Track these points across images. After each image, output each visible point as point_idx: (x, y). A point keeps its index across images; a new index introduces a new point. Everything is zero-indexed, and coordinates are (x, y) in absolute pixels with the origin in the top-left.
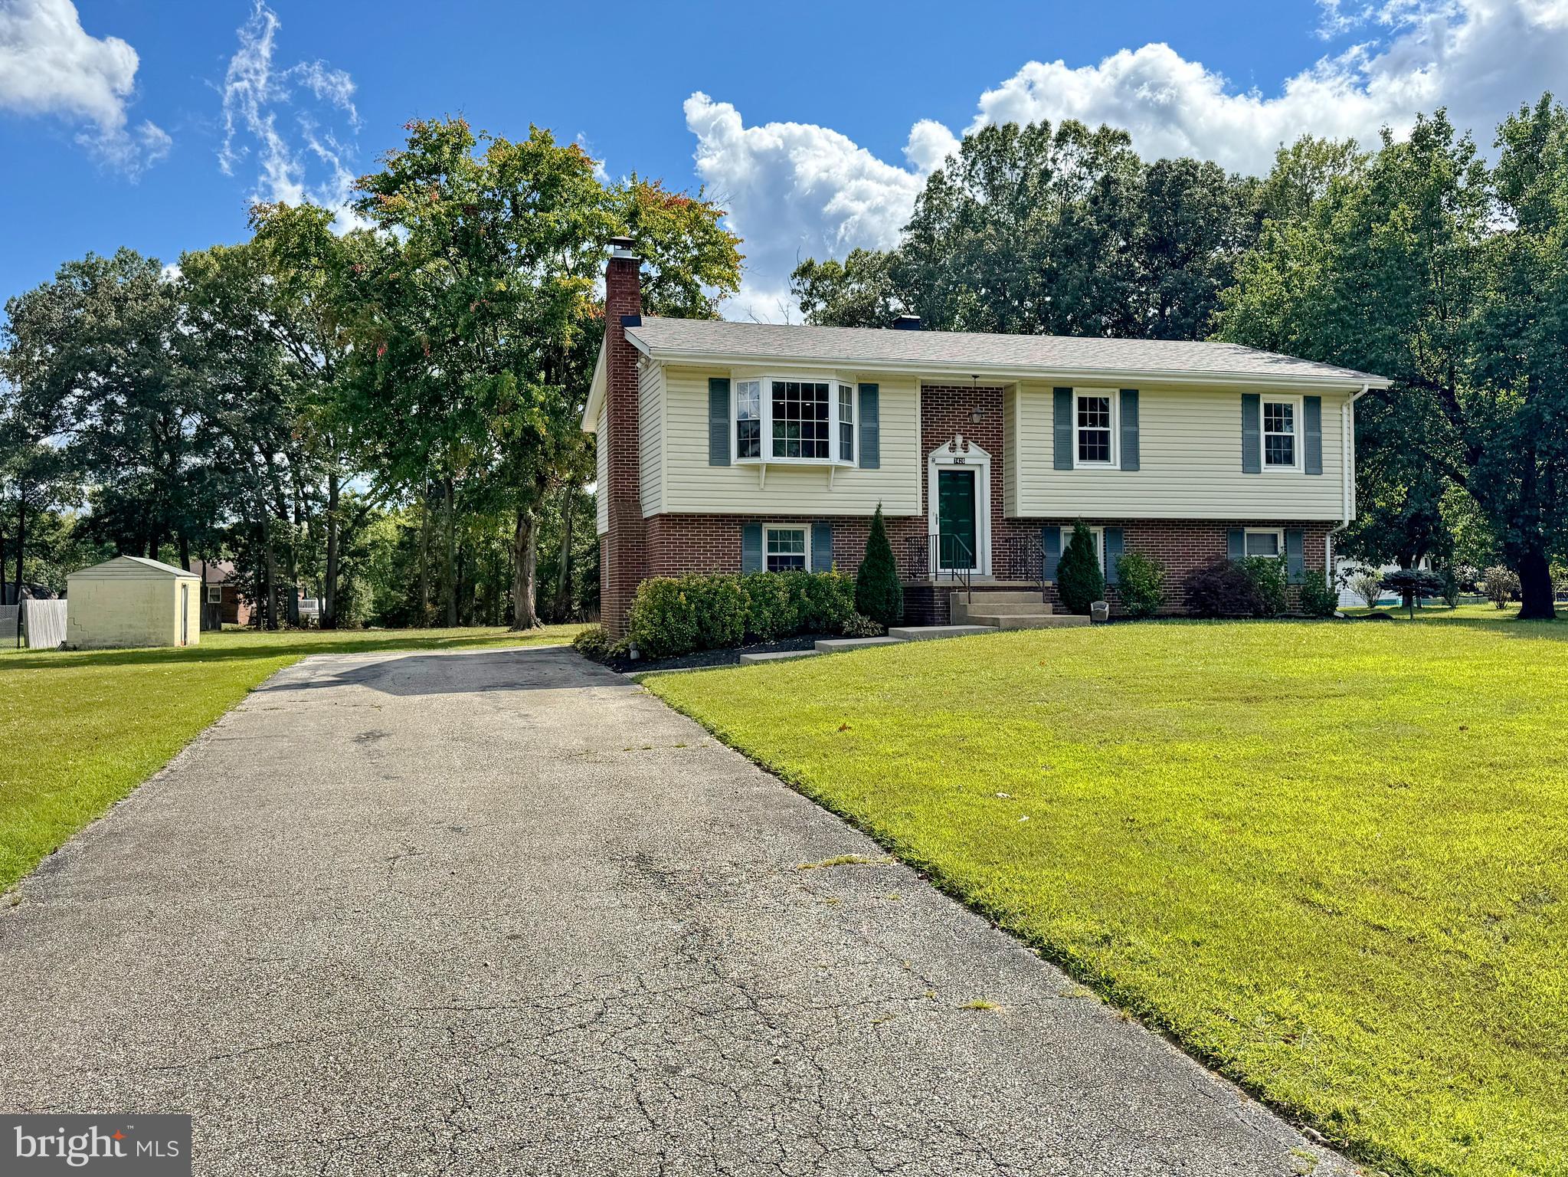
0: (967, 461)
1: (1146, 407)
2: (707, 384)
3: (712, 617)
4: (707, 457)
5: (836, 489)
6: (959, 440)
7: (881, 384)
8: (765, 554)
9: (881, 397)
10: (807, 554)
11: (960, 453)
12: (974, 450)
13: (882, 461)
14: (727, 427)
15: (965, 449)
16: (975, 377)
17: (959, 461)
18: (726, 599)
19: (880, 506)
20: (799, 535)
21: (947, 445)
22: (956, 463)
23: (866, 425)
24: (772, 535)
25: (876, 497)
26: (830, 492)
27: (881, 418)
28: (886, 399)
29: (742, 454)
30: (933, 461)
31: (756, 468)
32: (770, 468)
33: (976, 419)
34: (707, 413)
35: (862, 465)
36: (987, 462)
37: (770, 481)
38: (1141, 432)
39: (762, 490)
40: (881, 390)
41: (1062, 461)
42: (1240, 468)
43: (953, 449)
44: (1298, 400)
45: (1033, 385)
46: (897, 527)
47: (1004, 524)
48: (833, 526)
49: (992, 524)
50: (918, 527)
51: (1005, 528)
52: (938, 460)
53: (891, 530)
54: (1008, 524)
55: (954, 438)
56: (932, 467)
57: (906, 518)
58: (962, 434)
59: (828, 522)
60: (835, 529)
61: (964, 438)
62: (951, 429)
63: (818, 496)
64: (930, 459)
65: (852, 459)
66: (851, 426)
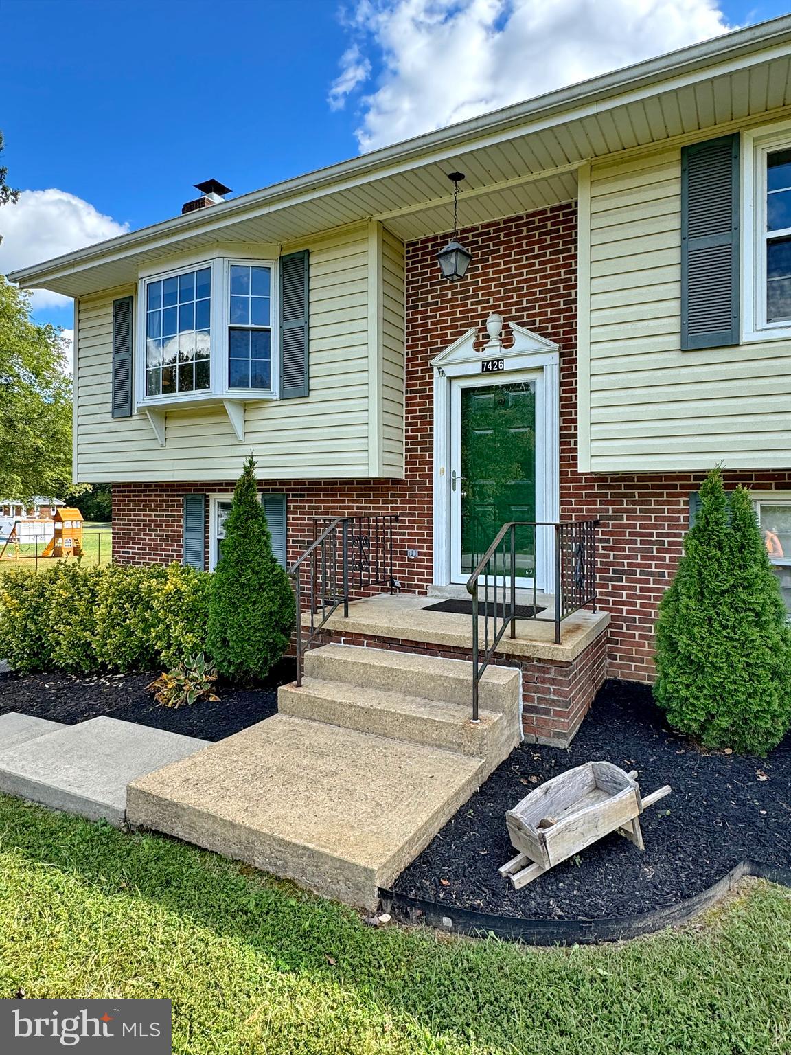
0: (508, 365)
2: (111, 309)
4: (111, 407)
5: (249, 438)
6: (494, 324)
7: (311, 248)
8: (214, 534)
9: (312, 273)
11: (493, 350)
12: (524, 339)
13: (314, 383)
14: (129, 363)
15: (507, 341)
16: (458, 177)
17: (492, 367)
21: (468, 337)
22: (486, 371)
23: (291, 324)
26: (241, 443)
30: (443, 372)
34: (111, 348)
36: (552, 360)
37: (170, 434)
39: (163, 448)
40: (312, 260)
43: (481, 344)
46: (382, 496)
47: (592, 488)
48: (288, 496)
49: (562, 488)
50: (416, 496)
51: (597, 495)
52: (451, 371)
53: (371, 502)
54: (600, 487)
55: (484, 323)
56: (439, 384)
57: (396, 481)
58: (500, 313)
59: (282, 490)
60: (291, 501)
61: (506, 320)
62: (479, 307)
63: (228, 452)
64: (436, 371)
65: (268, 385)
66: (268, 332)
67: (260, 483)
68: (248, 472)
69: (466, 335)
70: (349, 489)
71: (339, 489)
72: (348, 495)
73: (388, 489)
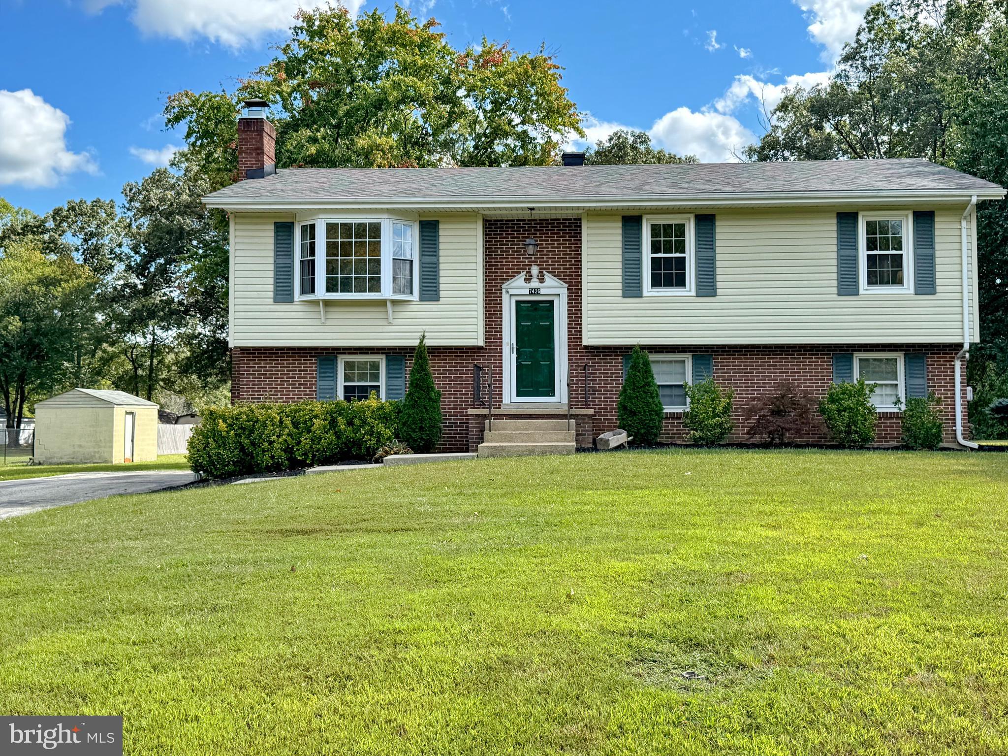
0: (542, 291)
1: (723, 232)
2: (272, 227)
3: (253, 444)
4: (271, 294)
5: (396, 322)
6: (535, 270)
7: (440, 219)
8: (341, 383)
9: (441, 233)
10: (382, 383)
11: (535, 284)
12: (550, 280)
13: (442, 294)
14: (291, 266)
15: (542, 280)
16: (532, 209)
17: (534, 292)
18: (265, 425)
19: (424, 337)
20: (375, 366)
21: (523, 275)
22: (531, 294)
23: (427, 259)
24: (349, 366)
25: (421, 328)
26: (390, 324)
27: (441, 253)
28: (447, 235)
29: (303, 292)
30: (507, 292)
31: (316, 303)
32: (327, 303)
33: (531, 250)
34: (272, 254)
35: (422, 299)
36: (564, 292)
37: (330, 316)
38: (718, 257)
39: (323, 324)
40: (441, 226)
41: (632, 288)
42: (835, 290)
43: (528, 280)
44: (907, 216)
45: (600, 215)
46: (471, 356)
47: (582, 352)
48: (406, 356)
49: (569, 352)
50: (492, 356)
51: (584, 356)
52: (512, 292)
54: (586, 352)
55: (529, 269)
56: (505, 298)
57: (479, 348)
58: (538, 265)
59: (401, 353)
60: (408, 360)
61: (540, 269)
62: (527, 260)
63: (380, 329)
64: (504, 291)
65: (411, 293)
66: (411, 261)
67: (429, 348)
68: (422, 342)
69: (520, 275)
70: (449, 353)
71: (442, 353)
72: (448, 356)
73: (475, 353)
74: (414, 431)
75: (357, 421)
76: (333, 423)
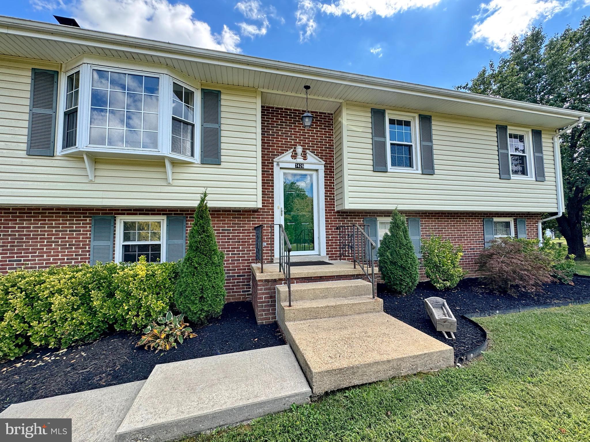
0: (306, 166)
1: (437, 129)
2: (30, 74)
4: (25, 147)
5: (176, 183)
6: (299, 149)
7: (222, 90)
8: (119, 242)
9: (223, 103)
10: (163, 242)
11: (300, 160)
12: (311, 158)
13: (223, 158)
14: (52, 118)
15: (305, 158)
16: (307, 88)
17: (299, 166)
20: (156, 226)
21: (290, 152)
22: (297, 168)
26: (169, 185)
27: (223, 121)
28: (228, 105)
29: (64, 145)
30: (278, 165)
32: (96, 160)
34: (28, 102)
35: (204, 162)
36: (322, 168)
37: (98, 173)
38: (435, 147)
39: (91, 182)
40: (223, 97)
41: (379, 165)
42: (498, 176)
43: (294, 156)
44: (528, 132)
45: (356, 105)
46: (247, 218)
47: (335, 215)
48: (187, 217)
49: (326, 215)
50: (265, 218)
51: (337, 218)
52: (282, 165)
53: (241, 221)
54: (338, 215)
55: (295, 148)
56: (276, 169)
57: (255, 211)
58: (302, 146)
59: (182, 214)
60: (189, 221)
61: (303, 149)
62: (293, 141)
63: (159, 189)
64: (275, 164)
65: (192, 155)
66: (193, 125)
69: (287, 152)
70: (228, 215)
71: (222, 214)
72: (227, 218)
73: (251, 215)
74: (193, 303)
75: (118, 295)
76: (86, 299)
